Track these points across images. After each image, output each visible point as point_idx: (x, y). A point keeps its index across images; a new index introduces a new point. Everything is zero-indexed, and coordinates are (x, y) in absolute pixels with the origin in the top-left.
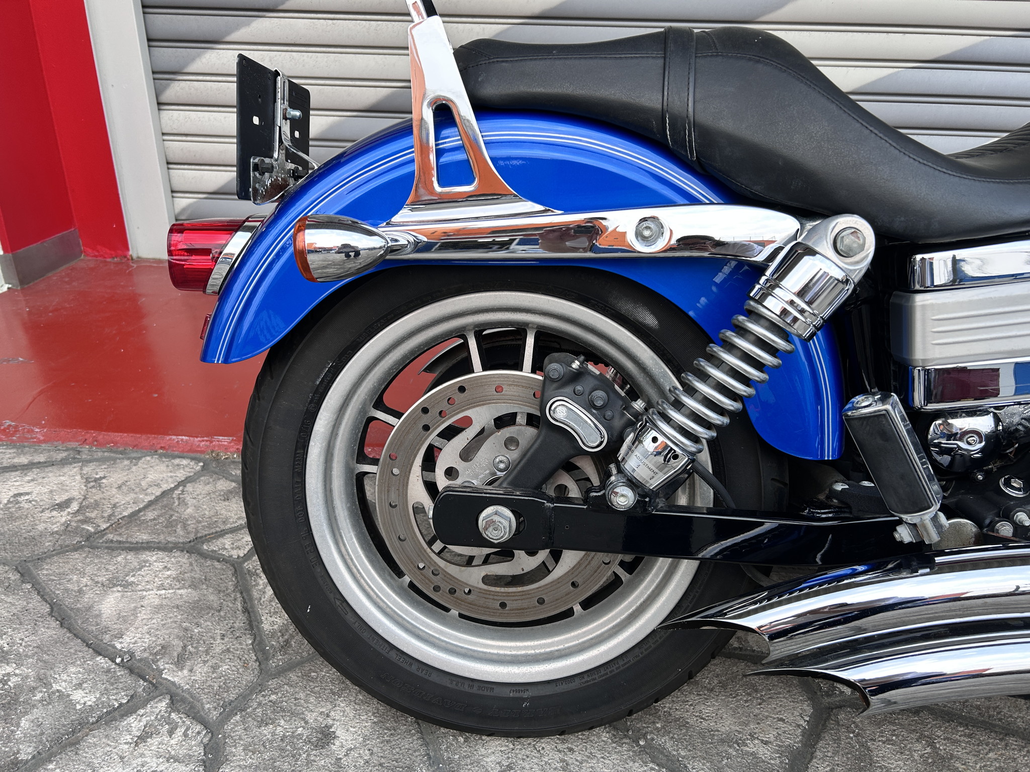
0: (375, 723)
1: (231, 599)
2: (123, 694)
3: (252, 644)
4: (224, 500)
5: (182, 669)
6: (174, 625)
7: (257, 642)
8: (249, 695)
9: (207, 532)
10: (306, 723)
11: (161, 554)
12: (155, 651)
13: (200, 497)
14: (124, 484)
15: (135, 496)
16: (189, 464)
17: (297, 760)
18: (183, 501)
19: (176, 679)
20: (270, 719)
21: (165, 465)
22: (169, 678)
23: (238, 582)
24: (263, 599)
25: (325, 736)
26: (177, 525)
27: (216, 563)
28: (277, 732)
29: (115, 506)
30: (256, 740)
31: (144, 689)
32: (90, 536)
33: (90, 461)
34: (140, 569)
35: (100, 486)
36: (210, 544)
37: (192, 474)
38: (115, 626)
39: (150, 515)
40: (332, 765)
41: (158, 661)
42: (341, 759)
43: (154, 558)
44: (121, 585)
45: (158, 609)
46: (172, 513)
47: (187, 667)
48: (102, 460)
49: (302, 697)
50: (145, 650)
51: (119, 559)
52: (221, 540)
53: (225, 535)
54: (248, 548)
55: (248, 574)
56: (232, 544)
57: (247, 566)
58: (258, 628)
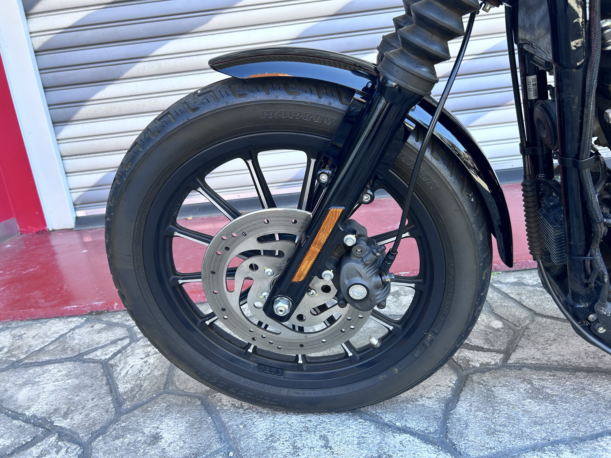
0: (187, 427)
1: (99, 380)
2: (28, 437)
3: (112, 400)
4: (98, 333)
5: (66, 419)
6: (62, 398)
7: (114, 398)
8: (108, 426)
9: (86, 350)
10: (144, 434)
11: (57, 365)
12: (50, 412)
13: (83, 334)
14: (36, 335)
15: (43, 340)
16: (78, 320)
17: (137, 453)
18: (73, 337)
19: (62, 425)
20: (121, 436)
21: (62, 322)
22: (58, 425)
23: (104, 371)
24: (119, 377)
25: (156, 438)
26: (68, 349)
27: (92, 365)
28: (125, 441)
29: (30, 346)
30: (111, 447)
31: (42, 432)
32: (14, 363)
33: (17, 328)
34: (43, 374)
35: (22, 338)
36: (88, 355)
37: (78, 324)
38: (26, 404)
39: (51, 347)
40: (159, 452)
41: (51, 417)
42: (165, 448)
43: (52, 367)
44: (31, 384)
45: (53, 392)
46: (65, 344)
47: (69, 417)
48: (25, 326)
49: (142, 421)
50: (44, 413)
51: (30, 371)
52: (95, 353)
53: (97, 350)
54: (111, 354)
55: (111, 366)
56: (102, 353)
57: (110, 362)
58: (116, 392)
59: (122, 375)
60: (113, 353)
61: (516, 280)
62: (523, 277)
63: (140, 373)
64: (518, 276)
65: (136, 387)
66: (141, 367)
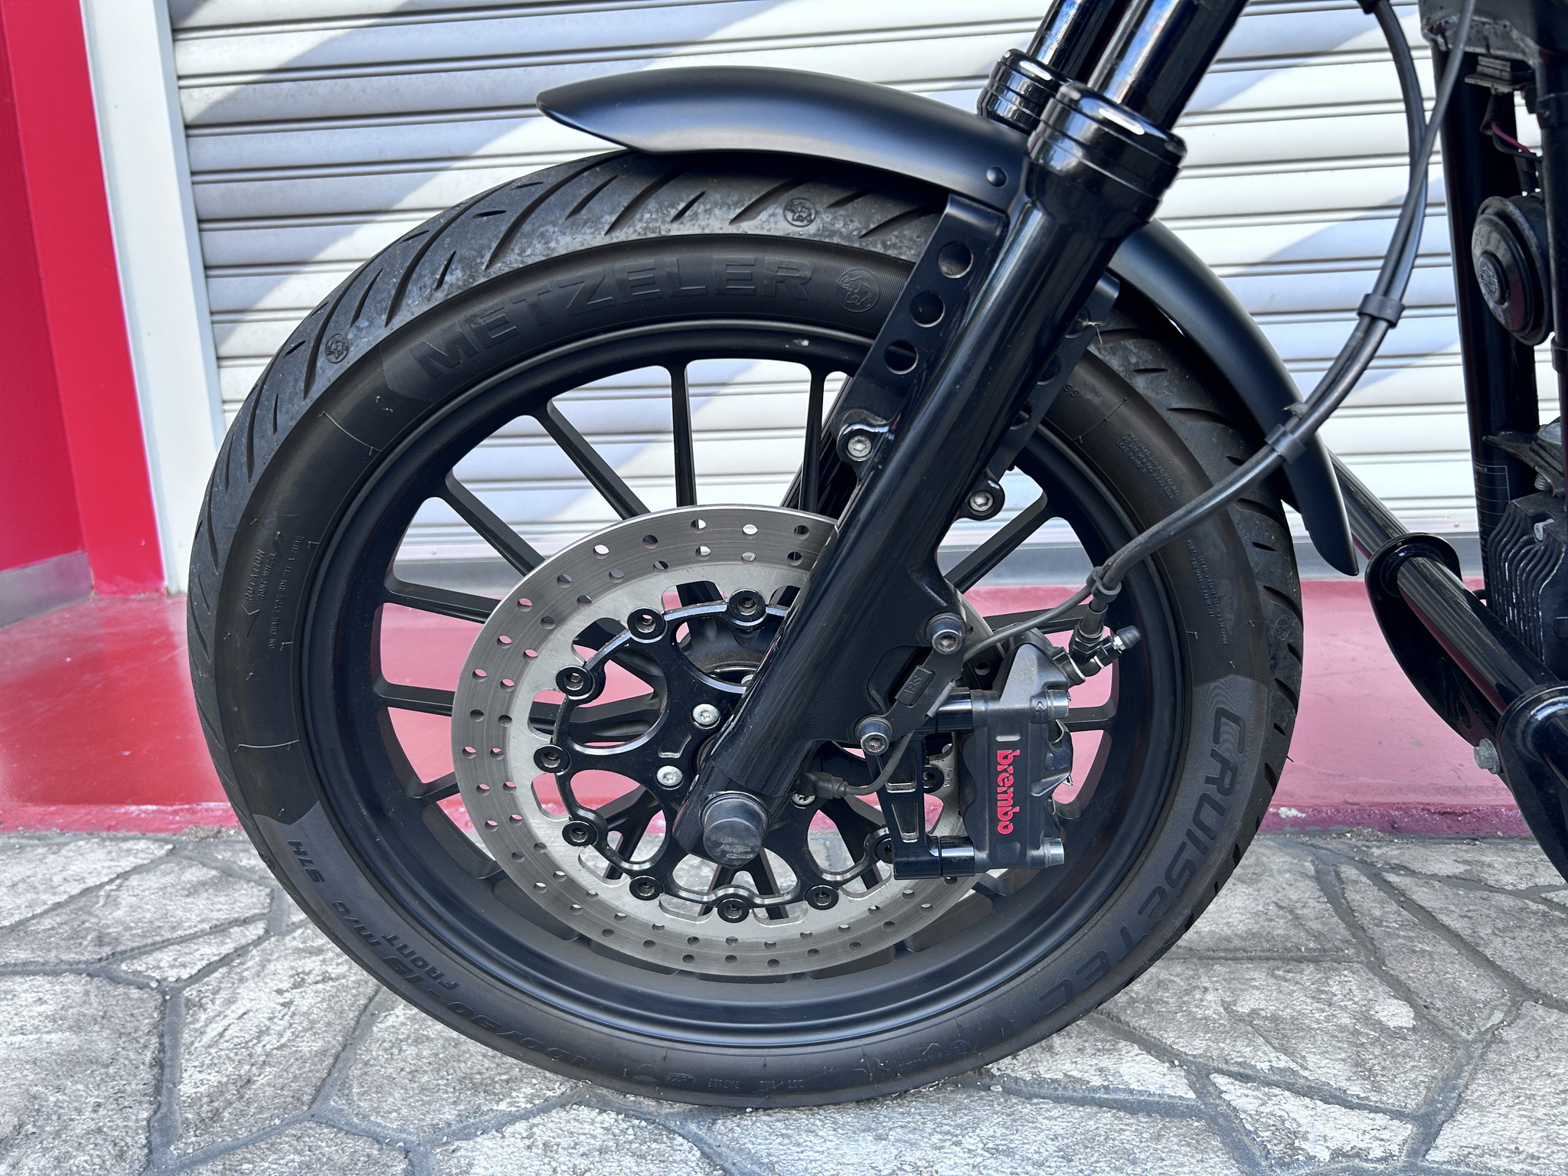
1: (138, 1046)
3: (149, 1118)
4: (187, 896)
9: (135, 944)
11: (40, 980)
13: (147, 893)
14: (23, 881)
15: (34, 896)
16: (148, 848)
18: (115, 900)
21: (105, 850)
23: (163, 1019)
24: (196, 1044)
26: (87, 936)
27: (134, 993)
36: (135, 961)
37: (146, 862)
39: (47, 923)
43: (25, 987)
46: (85, 917)
47: (9, 1159)
52: (158, 955)
53: (166, 947)
54: (199, 966)
55: (186, 1005)
56: (175, 960)
57: (186, 993)
58: (170, 1091)
59: (206, 1039)
60: (205, 963)
61: (1459, 869)
62: (1483, 864)
63: (258, 1038)
64: (1468, 857)
65: (231, 1087)
66: (270, 1019)
